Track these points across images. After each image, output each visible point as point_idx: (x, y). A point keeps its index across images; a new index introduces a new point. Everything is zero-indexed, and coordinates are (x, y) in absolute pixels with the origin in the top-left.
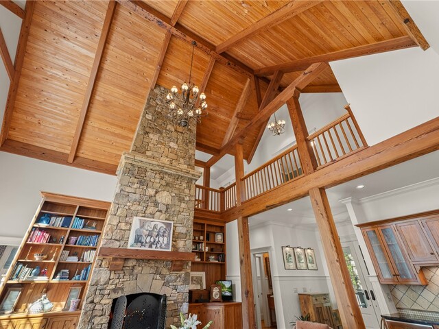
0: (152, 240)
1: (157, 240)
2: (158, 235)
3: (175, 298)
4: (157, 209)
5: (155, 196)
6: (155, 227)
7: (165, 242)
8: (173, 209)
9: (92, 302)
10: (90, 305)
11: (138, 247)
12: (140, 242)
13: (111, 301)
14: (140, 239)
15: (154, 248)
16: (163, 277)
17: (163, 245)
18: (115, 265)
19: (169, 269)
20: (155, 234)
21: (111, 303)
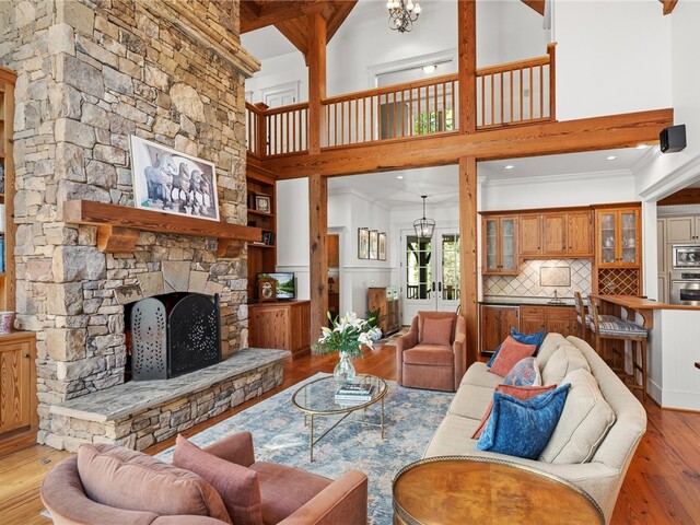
0: (183, 197)
1: (192, 198)
2: (191, 188)
3: (228, 299)
4: (177, 128)
5: (167, 93)
6: (182, 169)
7: (208, 204)
8: (210, 136)
9: (81, 312)
10: (79, 318)
11: (157, 207)
12: (161, 198)
13: (121, 309)
14: (159, 191)
15: (188, 213)
16: (206, 266)
17: (205, 209)
18: (119, 242)
19: (213, 253)
20: (186, 184)
21: (122, 312)
